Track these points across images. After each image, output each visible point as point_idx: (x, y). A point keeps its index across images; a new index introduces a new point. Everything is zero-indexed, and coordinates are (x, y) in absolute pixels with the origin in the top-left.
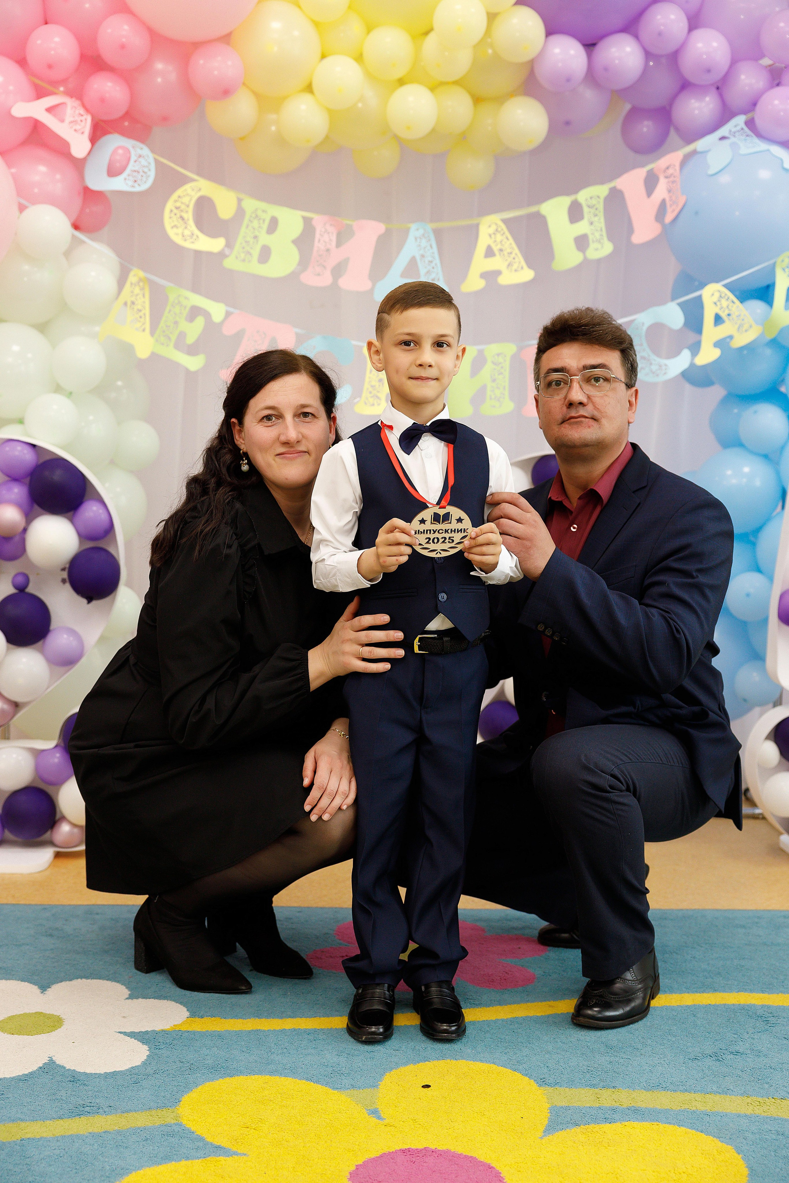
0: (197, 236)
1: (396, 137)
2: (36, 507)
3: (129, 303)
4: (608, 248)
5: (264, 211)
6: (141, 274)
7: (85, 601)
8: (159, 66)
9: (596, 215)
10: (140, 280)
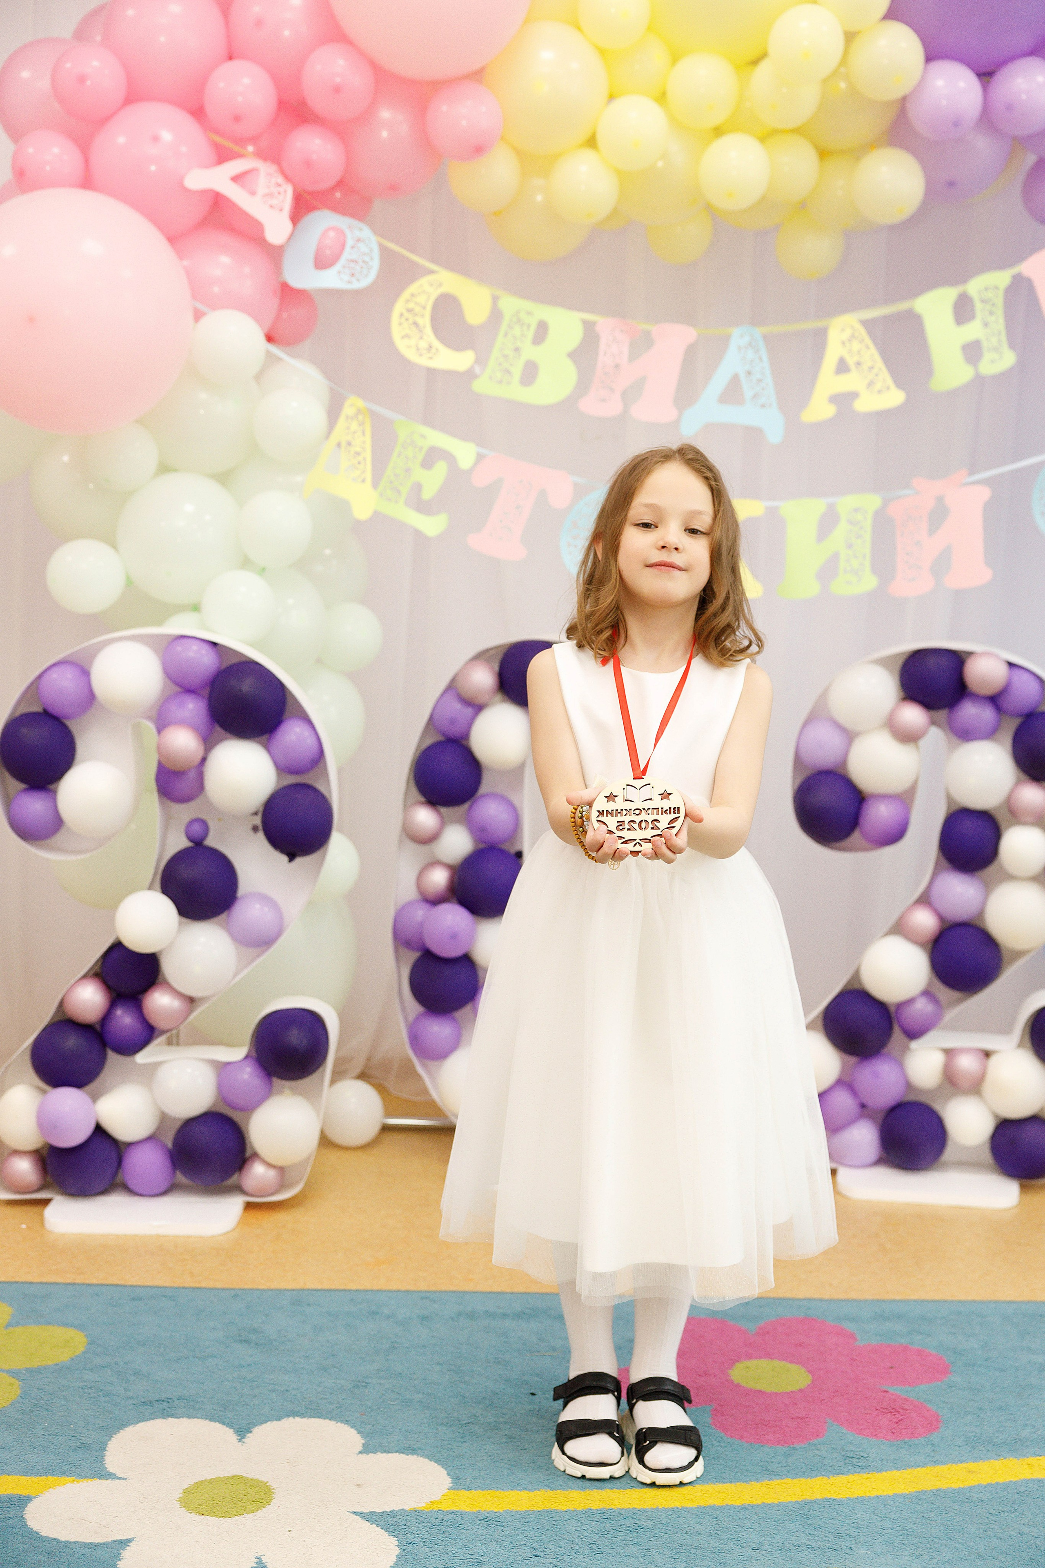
0: (437, 350)
1: (709, 208)
2: (218, 728)
3: (344, 444)
4: (1008, 359)
5: (529, 313)
6: (360, 403)
7: (285, 858)
8: (385, 114)
9: (991, 313)
10: (359, 412)
